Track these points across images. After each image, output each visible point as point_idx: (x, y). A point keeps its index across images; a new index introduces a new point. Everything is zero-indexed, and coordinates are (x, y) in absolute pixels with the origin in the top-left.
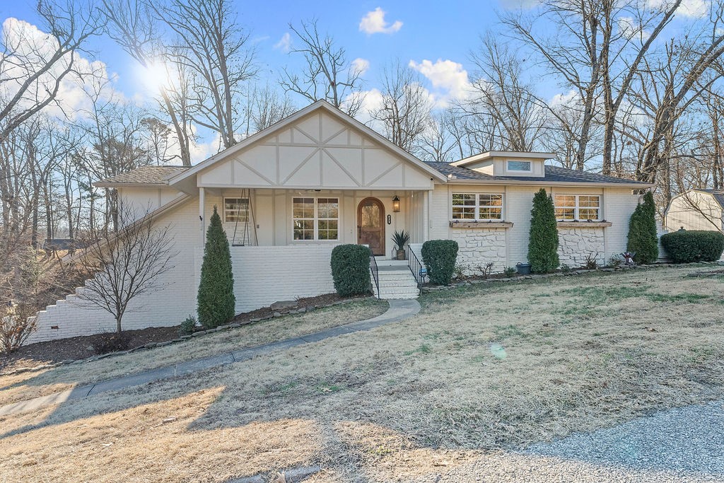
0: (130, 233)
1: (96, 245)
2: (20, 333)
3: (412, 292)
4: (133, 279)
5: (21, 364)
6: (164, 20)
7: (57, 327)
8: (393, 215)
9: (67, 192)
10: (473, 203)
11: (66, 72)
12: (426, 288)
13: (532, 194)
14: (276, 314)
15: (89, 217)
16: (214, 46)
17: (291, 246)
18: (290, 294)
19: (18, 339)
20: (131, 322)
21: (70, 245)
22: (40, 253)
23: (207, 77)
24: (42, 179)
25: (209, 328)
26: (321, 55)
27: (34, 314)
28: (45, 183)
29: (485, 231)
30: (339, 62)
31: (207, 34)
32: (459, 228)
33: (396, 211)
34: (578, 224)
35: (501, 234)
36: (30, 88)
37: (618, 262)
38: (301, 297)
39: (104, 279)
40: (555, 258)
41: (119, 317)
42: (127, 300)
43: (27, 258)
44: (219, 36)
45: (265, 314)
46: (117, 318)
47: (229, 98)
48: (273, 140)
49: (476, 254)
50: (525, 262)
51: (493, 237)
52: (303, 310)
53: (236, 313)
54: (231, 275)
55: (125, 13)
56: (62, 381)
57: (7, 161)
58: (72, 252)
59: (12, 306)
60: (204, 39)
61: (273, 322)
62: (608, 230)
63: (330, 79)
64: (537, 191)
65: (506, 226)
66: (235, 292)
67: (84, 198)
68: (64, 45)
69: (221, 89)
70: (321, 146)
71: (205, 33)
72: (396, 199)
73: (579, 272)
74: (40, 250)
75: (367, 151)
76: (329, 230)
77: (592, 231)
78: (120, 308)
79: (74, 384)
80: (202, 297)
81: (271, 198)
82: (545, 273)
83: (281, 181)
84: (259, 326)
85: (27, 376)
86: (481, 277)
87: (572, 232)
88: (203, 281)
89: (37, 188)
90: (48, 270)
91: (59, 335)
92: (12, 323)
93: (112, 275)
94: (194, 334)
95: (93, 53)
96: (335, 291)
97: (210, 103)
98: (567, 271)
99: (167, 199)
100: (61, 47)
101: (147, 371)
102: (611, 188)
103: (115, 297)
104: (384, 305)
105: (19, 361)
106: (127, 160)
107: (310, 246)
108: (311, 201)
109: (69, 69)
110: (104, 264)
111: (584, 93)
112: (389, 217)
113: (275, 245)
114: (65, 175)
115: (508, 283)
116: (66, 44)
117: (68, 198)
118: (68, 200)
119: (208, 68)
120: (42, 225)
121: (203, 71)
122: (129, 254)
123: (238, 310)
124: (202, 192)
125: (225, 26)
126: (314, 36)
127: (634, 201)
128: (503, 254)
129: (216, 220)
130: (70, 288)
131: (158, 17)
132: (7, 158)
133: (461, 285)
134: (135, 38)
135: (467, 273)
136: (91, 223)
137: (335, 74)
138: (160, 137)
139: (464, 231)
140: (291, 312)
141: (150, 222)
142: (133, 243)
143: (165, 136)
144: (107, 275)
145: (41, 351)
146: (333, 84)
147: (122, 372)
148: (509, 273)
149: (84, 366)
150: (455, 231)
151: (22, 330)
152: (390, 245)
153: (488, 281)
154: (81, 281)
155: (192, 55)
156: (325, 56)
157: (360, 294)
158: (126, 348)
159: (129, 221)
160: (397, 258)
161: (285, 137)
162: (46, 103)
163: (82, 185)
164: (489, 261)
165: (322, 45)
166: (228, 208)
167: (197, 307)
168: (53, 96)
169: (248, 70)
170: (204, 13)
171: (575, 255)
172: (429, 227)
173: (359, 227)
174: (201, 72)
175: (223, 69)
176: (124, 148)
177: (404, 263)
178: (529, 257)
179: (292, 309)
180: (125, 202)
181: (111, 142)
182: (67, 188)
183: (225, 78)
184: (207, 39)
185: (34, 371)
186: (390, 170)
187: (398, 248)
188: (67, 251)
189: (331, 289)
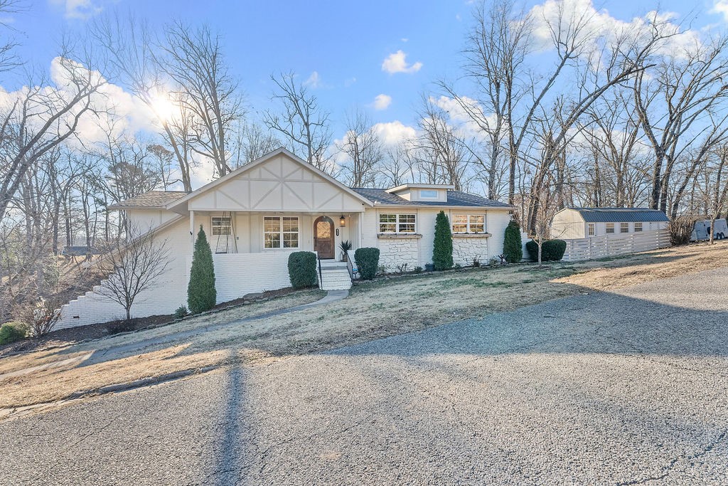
0: (136, 244)
1: (109, 254)
2: (49, 321)
3: (347, 284)
4: (139, 279)
5: (50, 344)
6: (167, 72)
7: (78, 317)
8: (340, 229)
9: (84, 206)
10: (395, 220)
11: (84, 110)
12: (357, 282)
13: (435, 215)
14: (246, 302)
15: (105, 227)
16: (209, 93)
17: (263, 253)
18: (258, 288)
19: (47, 326)
20: (137, 311)
21: (87, 251)
22: (60, 259)
23: (204, 118)
24: (62, 196)
25: (196, 313)
26: (297, 101)
27: (59, 307)
28: (65, 200)
29: (403, 240)
30: (312, 106)
31: (203, 83)
32: (383, 239)
33: (342, 226)
34: (468, 236)
35: (414, 243)
36: (53, 124)
37: (496, 262)
38: (267, 290)
39: (116, 280)
40: (450, 260)
41: (128, 308)
42: (134, 295)
43: (49, 263)
44: (214, 84)
45: (238, 303)
46: (126, 309)
47: (222, 135)
48: (246, 176)
49: (397, 257)
50: (431, 262)
51: (409, 245)
52: (266, 299)
53: (217, 303)
54: (213, 275)
55: (134, 64)
56: (84, 350)
57: (30, 182)
58: (89, 257)
59: (41, 301)
60: (200, 88)
61: (243, 308)
62: (490, 239)
63: (304, 120)
64: (439, 212)
65: (417, 237)
66: (217, 286)
67: (100, 211)
68: (83, 90)
69: (215, 127)
70: (282, 180)
71: (201, 83)
72: (342, 218)
73: (466, 269)
74: (60, 256)
75: (316, 185)
76: (291, 240)
77: (478, 240)
78: (129, 301)
79: (94, 351)
80: (191, 291)
81: (248, 217)
82: (443, 270)
83: (252, 205)
84: (232, 311)
85: (57, 350)
86: (399, 274)
87: (465, 241)
88: (192, 279)
89: (57, 204)
90: (68, 272)
91: (80, 323)
92: (43, 314)
93: (123, 276)
94: (184, 318)
95: (107, 95)
96: (290, 285)
97: (206, 137)
98: (459, 269)
99: (167, 218)
100: (80, 92)
101: (146, 340)
102: (491, 210)
103: (124, 293)
104: (324, 293)
105: (48, 342)
106: (138, 181)
107: (277, 253)
108: (279, 219)
109: (87, 108)
110: (116, 267)
111: (493, 137)
112: (337, 231)
113: (250, 252)
114: (83, 192)
115: (415, 277)
116: (84, 89)
117: (85, 211)
118: (86, 213)
119: (204, 110)
120: (62, 234)
121: (200, 112)
122: (136, 260)
123: (219, 301)
124: (192, 214)
125: (218, 76)
126: (291, 87)
127: (508, 219)
128: (416, 257)
129: (202, 235)
130: (89, 287)
131: (161, 69)
132: (30, 178)
133: (382, 279)
134: (143, 84)
135: (389, 271)
136: (107, 233)
137: (308, 116)
138: (165, 162)
139: (388, 241)
140: (257, 300)
141: (152, 236)
142: (139, 252)
143: (169, 161)
144: (118, 276)
145: (64, 334)
146: (307, 124)
147: (127, 342)
148: (418, 270)
149: (100, 342)
150: (381, 241)
151: (50, 319)
152: (338, 251)
153: (403, 276)
154: (98, 280)
155: (190, 100)
156: (300, 102)
157: (309, 287)
158: (133, 330)
159: (136, 236)
160: (342, 261)
161: (255, 174)
162: (66, 136)
163: (98, 201)
164: (405, 262)
165: (298, 93)
166: (214, 224)
167: (187, 298)
168: (72, 130)
169: (239, 111)
170: (201, 65)
171: (467, 257)
172: (362, 238)
173: (315, 238)
174: (198, 113)
175: (217, 111)
176: (136, 170)
177: (344, 264)
178: (433, 259)
179: (258, 298)
180: (132, 221)
181: (123, 165)
182: (84, 202)
183: (219, 117)
184: (203, 87)
185: (61, 347)
186: (333, 198)
187: (344, 253)
188: (85, 257)
189: (289, 284)
